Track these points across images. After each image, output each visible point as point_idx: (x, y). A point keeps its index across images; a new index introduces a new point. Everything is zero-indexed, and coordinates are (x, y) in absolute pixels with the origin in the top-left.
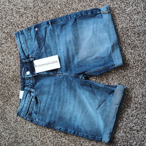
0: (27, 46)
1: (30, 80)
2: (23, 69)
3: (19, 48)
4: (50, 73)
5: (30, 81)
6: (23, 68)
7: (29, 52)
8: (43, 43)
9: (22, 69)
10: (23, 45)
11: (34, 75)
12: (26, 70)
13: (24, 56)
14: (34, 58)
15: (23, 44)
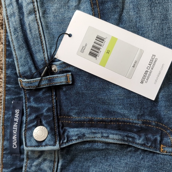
0: (46, 23)
1: (40, 160)
2: (17, 115)
3: (12, 30)
4: (133, 138)
5: (40, 164)
6: (17, 111)
7: (51, 48)
8: (116, 16)
9: (14, 114)
10: (28, 20)
11: (67, 142)
12: (31, 121)
13: (30, 62)
14: (72, 75)
15: (30, 13)
